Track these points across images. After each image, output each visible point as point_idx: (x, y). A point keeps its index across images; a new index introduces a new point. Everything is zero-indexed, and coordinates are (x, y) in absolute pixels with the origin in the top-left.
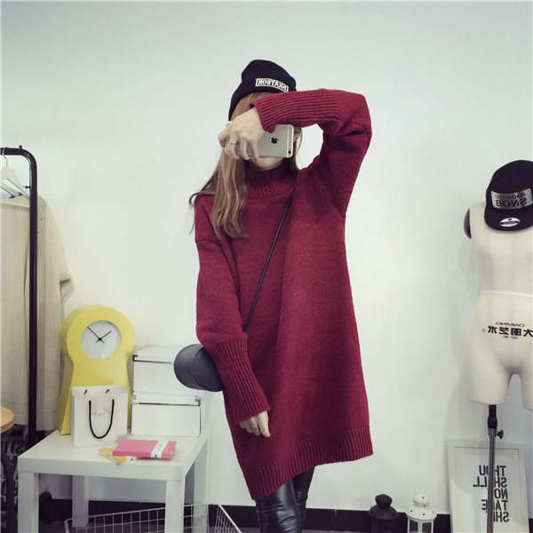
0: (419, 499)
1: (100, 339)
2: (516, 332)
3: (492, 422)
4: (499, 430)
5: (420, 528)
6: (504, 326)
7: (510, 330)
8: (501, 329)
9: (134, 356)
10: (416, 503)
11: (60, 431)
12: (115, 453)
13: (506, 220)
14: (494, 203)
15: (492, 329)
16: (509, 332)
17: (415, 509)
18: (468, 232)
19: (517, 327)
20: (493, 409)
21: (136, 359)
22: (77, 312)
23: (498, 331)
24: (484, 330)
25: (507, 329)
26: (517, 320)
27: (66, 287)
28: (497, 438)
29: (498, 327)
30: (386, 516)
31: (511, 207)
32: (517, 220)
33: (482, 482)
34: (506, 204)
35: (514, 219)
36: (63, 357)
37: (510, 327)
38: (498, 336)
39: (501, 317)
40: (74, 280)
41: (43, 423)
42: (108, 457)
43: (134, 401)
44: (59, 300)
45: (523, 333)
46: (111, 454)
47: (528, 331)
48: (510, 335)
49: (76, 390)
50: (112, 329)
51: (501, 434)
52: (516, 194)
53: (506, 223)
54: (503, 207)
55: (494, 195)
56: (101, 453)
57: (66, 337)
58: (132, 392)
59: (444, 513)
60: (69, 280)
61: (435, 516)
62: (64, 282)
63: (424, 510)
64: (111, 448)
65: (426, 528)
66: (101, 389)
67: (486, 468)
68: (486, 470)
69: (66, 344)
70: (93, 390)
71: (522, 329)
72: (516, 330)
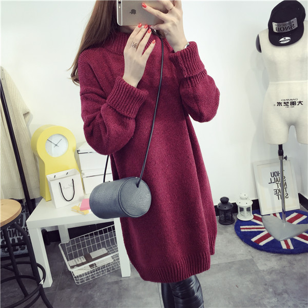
0: (243, 196)
1: (56, 145)
2: (293, 103)
3: (281, 153)
4: (284, 156)
5: (245, 210)
6: (286, 101)
7: (290, 103)
8: (285, 103)
9: (78, 151)
10: (241, 198)
11: (45, 199)
12: (82, 209)
13: (282, 39)
14: (275, 30)
15: (279, 104)
16: (289, 104)
17: (241, 201)
18: (259, 49)
19: (294, 101)
20: (281, 147)
21: (79, 152)
22: (39, 131)
23: (283, 104)
24: (275, 105)
25: (288, 103)
26: (293, 97)
27: (28, 117)
28: (284, 160)
29: (283, 102)
30: (227, 208)
31: (285, 31)
32: (289, 38)
33: (273, 181)
34: (282, 29)
35: (287, 38)
36: (36, 157)
37: (289, 102)
38: (283, 107)
40: (32, 112)
41: (34, 194)
42: (78, 212)
43: (84, 176)
44: (25, 125)
45: (297, 103)
46: (79, 210)
47: (300, 102)
48: (290, 106)
49: (49, 176)
50: (61, 138)
51: (286, 158)
52: (287, 22)
53: (282, 41)
54: (281, 32)
55: (275, 25)
57: (36, 148)
58: (81, 171)
59: (254, 199)
60: (28, 113)
61: (252, 203)
62: (26, 114)
63: (246, 201)
64: (78, 205)
65: (248, 209)
66: (63, 173)
67: (274, 173)
68: (274, 174)
69: (37, 151)
70: (58, 175)
71: (297, 101)
72: (293, 102)
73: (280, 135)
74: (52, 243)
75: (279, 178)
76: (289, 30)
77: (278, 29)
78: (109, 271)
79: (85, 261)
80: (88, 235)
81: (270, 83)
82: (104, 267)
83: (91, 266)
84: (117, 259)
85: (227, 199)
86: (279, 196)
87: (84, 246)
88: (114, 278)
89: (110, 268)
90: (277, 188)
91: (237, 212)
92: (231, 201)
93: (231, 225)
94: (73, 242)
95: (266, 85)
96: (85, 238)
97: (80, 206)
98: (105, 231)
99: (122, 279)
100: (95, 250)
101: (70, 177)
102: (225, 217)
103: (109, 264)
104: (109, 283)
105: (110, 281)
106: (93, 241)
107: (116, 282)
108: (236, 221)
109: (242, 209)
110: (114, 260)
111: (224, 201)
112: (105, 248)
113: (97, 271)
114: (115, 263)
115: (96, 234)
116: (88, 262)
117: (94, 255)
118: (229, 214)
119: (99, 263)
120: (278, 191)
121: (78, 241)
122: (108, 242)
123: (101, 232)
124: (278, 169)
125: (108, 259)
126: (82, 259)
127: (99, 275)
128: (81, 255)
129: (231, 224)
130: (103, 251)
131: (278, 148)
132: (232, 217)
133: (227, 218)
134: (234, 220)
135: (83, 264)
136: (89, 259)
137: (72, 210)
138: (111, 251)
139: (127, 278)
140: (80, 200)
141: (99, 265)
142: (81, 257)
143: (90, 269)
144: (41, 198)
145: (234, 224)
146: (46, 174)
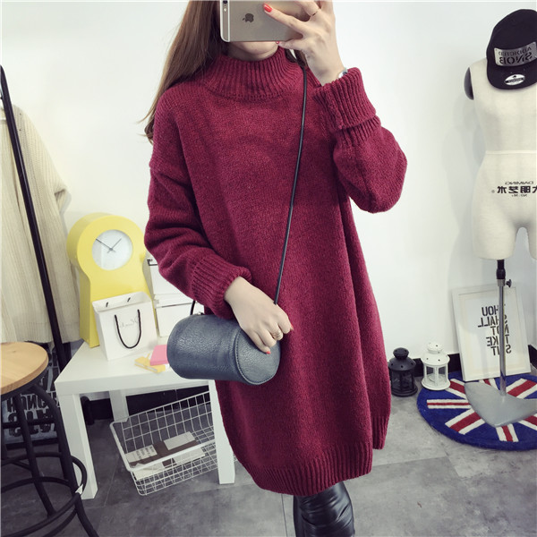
0: (433, 347)
1: (111, 249)
2: (525, 190)
3: (501, 274)
4: (507, 280)
5: (436, 372)
6: (513, 185)
7: (519, 189)
8: (511, 188)
9: (149, 261)
10: (430, 352)
11: (88, 344)
12: (153, 363)
13: (510, 78)
14: (498, 61)
15: (501, 189)
16: (519, 191)
17: (430, 356)
18: (470, 92)
19: (526, 185)
20: (501, 264)
21: (151, 263)
22: (82, 224)
23: (507, 190)
24: (493, 191)
25: (516, 188)
26: (526, 178)
27: (63, 198)
28: (507, 286)
29: (508, 186)
30: (405, 368)
31: (516, 64)
32: (522, 76)
33: (486, 322)
34: (511, 60)
35: (519, 76)
36: (74, 269)
37: (519, 186)
38: (508, 196)
39: (511, 176)
40: (69, 190)
41: (68, 335)
42: (146, 368)
43: (158, 305)
44: (58, 212)
45: (532, 190)
46: (148, 364)
48: (519, 193)
49: (97, 304)
50: (121, 236)
51: (509, 283)
52: (520, 49)
53: (511, 81)
54: (508, 64)
55: (498, 53)
56: (137, 364)
57: (76, 254)
58: (152, 296)
59: (453, 353)
60: (63, 191)
61: (448, 359)
62: (59, 193)
63: (438, 357)
64: (146, 356)
65: (442, 371)
66: (121, 299)
67: (488, 309)
68: (488, 311)
69: (77, 260)
70: (114, 302)
71: (532, 186)
72: (526, 187)
73: (500, 243)
74: (96, 421)
75: (496, 317)
76: (523, 63)
77: (504, 60)
78: (197, 473)
79: (155, 453)
80: (161, 409)
81: (487, 152)
82: (188, 465)
83: (165, 463)
84: (211, 452)
85: (406, 352)
86: (496, 349)
87: (154, 427)
88: (206, 486)
89: (199, 467)
90: (492, 335)
91: (422, 375)
92: (412, 356)
93: (411, 398)
94: (134, 421)
95: (480, 157)
96: (157, 414)
97: (150, 358)
98: (192, 402)
99: (220, 487)
100: (173, 435)
101: (134, 306)
102: (401, 383)
103: (197, 461)
104: (195, 495)
105: (198, 490)
106: (170, 419)
107: (209, 493)
108: (419, 391)
109: (430, 371)
110: (207, 454)
111: (401, 355)
112: (191, 431)
113: (175, 472)
114: (208, 459)
115: (176, 406)
116: (160, 456)
117: (171, 443)
118: (408, 378)
119: (180, 458)
120: (493, 340)
121: (143, 418)
122: (196, 421)
123: (184, 405)
124: (495, 302)
125: (195, 452)
126: (150, 451)
127: (179, 480)
128: (148, 443)
129: (411, 395)
130: (188, 437)
131: (495, 267)
132: (413, 383)
133: (405, 385)
134: (417, 389)
135: (151, 459)
136: (162, 451)
137: (136, 365)
138: (201, 437)
139: (229, 487)
140: (150, 347)
141: (180, 462)
142: (148, 447)
143: (163, 469)
144: (82, 341)
145: (417, 395)
146: (91, 300)
